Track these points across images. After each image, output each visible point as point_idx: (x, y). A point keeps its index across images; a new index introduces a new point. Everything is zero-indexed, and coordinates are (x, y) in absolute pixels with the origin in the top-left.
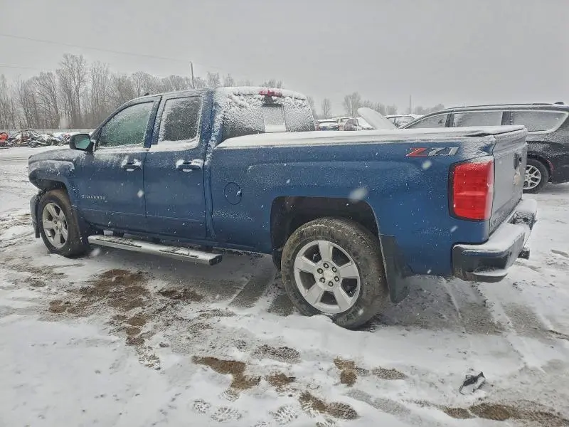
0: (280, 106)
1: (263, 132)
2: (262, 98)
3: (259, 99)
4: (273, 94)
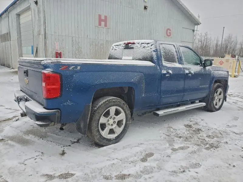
0: (133, 48)
1: (121, 59)
2: (124, 45)
3: (123, 46)
4: (130, 43)
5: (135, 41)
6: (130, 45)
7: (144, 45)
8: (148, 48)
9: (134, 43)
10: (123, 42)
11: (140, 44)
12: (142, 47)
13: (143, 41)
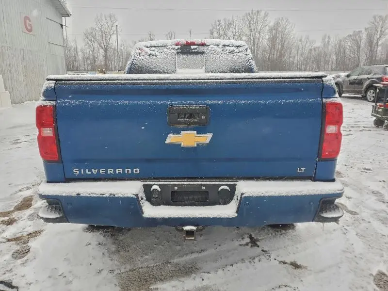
0: (202, 53)
2: (176, 47)
3: (173, 49)
4: (193, 44)
5: (208, 41)
6: (192, 47)
7: (232, 49)
8: (240, 54)
9: (204, 45)
10: (174, 41)
11: (221, 46)
12: (228, 51)
13: (227, 42)
